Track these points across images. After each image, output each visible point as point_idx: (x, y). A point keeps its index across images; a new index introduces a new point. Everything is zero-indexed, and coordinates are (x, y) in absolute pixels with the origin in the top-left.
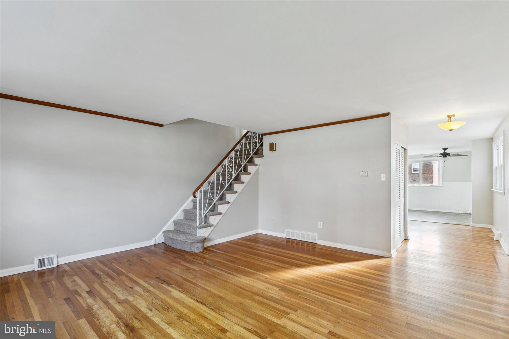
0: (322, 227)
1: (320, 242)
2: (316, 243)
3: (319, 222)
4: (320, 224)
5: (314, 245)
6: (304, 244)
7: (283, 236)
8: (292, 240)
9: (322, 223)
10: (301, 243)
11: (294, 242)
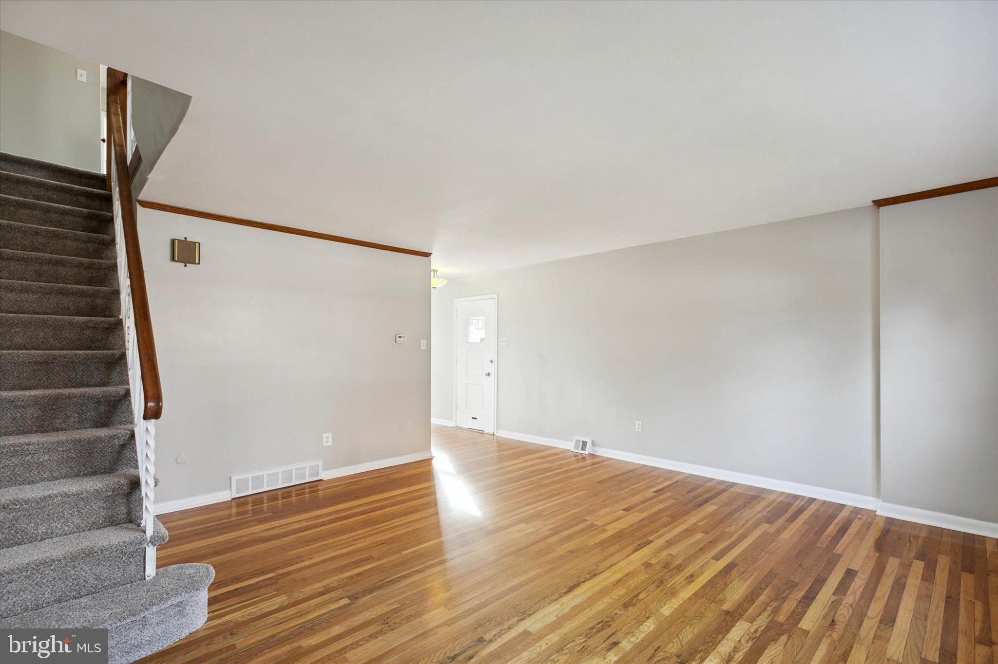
0: (330, 443)
1: (326, 475)
2: (320, 479)
3: (324, 434)
4: (327, 437)
5: (314, 485)
6: (305, 489)
7: (224, 496)
8: (255, 496)
9: (330, 435)
10: (296, 491)
11: (277, 495)
